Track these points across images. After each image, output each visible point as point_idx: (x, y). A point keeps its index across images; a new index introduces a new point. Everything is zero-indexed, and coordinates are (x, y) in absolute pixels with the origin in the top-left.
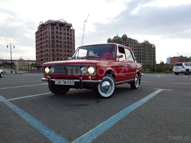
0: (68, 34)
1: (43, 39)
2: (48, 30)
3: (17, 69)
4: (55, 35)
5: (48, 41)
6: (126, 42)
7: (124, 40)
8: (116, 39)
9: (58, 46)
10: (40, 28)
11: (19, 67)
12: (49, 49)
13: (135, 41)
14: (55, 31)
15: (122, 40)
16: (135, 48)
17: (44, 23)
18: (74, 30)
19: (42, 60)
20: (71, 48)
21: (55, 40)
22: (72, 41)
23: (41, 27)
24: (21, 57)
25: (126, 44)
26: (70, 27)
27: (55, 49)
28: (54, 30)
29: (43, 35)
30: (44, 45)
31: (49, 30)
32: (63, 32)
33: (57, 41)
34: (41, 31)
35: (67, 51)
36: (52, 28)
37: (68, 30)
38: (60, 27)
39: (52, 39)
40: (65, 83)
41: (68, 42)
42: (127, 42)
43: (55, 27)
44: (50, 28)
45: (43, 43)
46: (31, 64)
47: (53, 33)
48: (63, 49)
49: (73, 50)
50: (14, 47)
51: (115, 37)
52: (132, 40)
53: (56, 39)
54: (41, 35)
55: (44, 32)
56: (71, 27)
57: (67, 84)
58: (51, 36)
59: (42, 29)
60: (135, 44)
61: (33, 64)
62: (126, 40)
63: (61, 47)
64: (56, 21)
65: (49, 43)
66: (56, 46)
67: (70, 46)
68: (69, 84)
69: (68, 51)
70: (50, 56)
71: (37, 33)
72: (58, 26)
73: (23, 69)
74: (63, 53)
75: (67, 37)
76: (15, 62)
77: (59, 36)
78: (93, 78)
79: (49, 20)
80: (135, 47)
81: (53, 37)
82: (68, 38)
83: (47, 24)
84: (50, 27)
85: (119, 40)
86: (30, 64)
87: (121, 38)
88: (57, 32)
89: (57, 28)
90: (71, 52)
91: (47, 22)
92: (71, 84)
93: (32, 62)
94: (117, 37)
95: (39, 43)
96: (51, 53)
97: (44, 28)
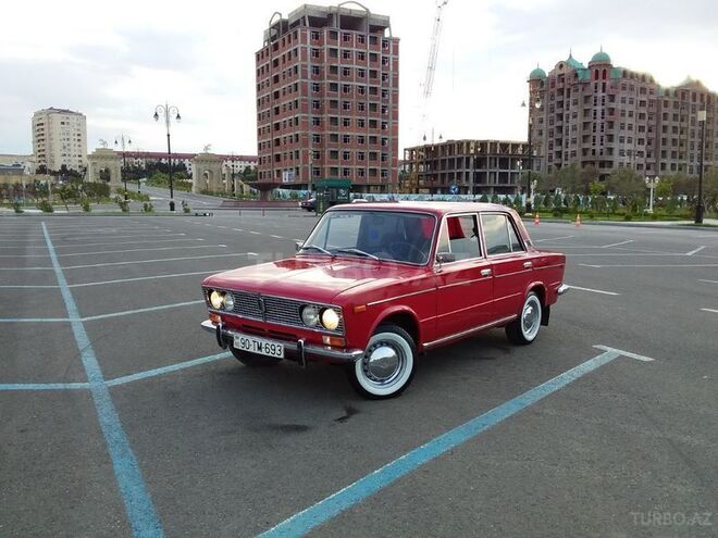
0: (374, 57)
1: (281, 79)
2: (299, 46)
3: (193, 189)
4: (326, 64)
5: (299, 86)
6: (604, 84)
7: (597, 78)
8: (564, 71)
9: (334, 103)
10: (273, 38)
11: (199, 181)
12: (303, 117)
13: (643, 78)
14: (326, 47)
15: (589, 76)
16: (643, 110)
17: (285, 17)
18: (396, 41)
19: (278, 158)
20: (383, 111)
21: (327, 81)
22: (388, 85)
23: (274, 32)
24: (206, 148)
25: (604, 91)
26: (382, 29)
27: (326, 116)
28: (321, 44)
29: (281, 62)
30: (285, 101)
31: (305, 42)
32: (355, 49)
33: (334, 87)
34: (276, 47)
35: (367, 124)
36: (316, 36)
37: (374, 40)
38: (345, 31)
39: (313, 78)
40: (260, 348)
41: (374, 90)
42: (608, 83)
43: (325, 32)
44: (309, 36)
45: (281, 94)
46: (243, 169)
47: (317, 53)
48: (354, 118)
49: (391, 121)
50: (178, 117)
51: (561, 66)
52: (633, 76)
53: (329, 78)
54: (276, 63)
55: (286, 52)
56: (387, 31)
57: (264, 352)
58: (309, 69)
59: (279, 40)
60: (643, 90)
61: (248, 168)
62: (604, 78)
63: (345, 107)
64: (330, 8)
65: (305, 93)
66: (327, 106)
67: (380, 104)
68: (270, 354)
69: (373, 124)
70: (306, 144)
71: (260, 56)
72: (336, 26)
73: (215, 190)
74: (354, 133)
75: (368, 68)
76: (187, 162)
77: (340, 65)
78: (336, 343)
79: (305, 6)
80: (642, 103)
81: (317, 70)
82: (374, 74)
83: (297, 23)
84: (308, 33)
85: (576, 76)
86: (239, 169)
87: (585, 70)
88: (333, 52)
89: (333, 35)
90: (383, 127)
91: (296, 13)
92: (276, 355)
93: (247, 164)
94: (567, 63)
95: (267, 93)
96: (311, 133)
97: (286, 37)
